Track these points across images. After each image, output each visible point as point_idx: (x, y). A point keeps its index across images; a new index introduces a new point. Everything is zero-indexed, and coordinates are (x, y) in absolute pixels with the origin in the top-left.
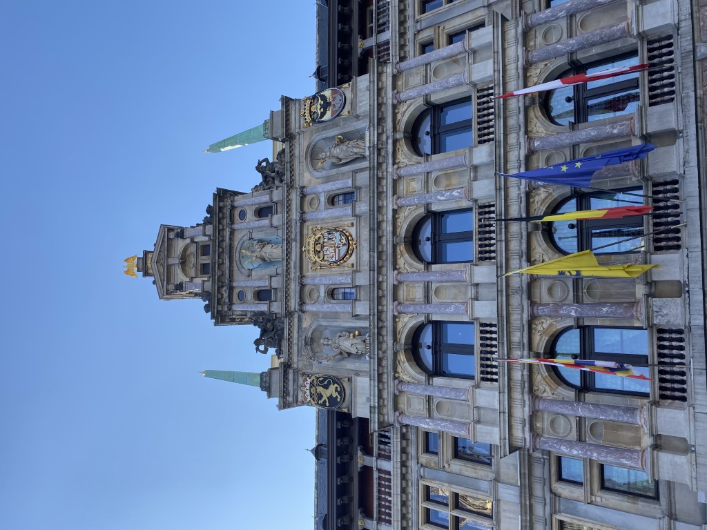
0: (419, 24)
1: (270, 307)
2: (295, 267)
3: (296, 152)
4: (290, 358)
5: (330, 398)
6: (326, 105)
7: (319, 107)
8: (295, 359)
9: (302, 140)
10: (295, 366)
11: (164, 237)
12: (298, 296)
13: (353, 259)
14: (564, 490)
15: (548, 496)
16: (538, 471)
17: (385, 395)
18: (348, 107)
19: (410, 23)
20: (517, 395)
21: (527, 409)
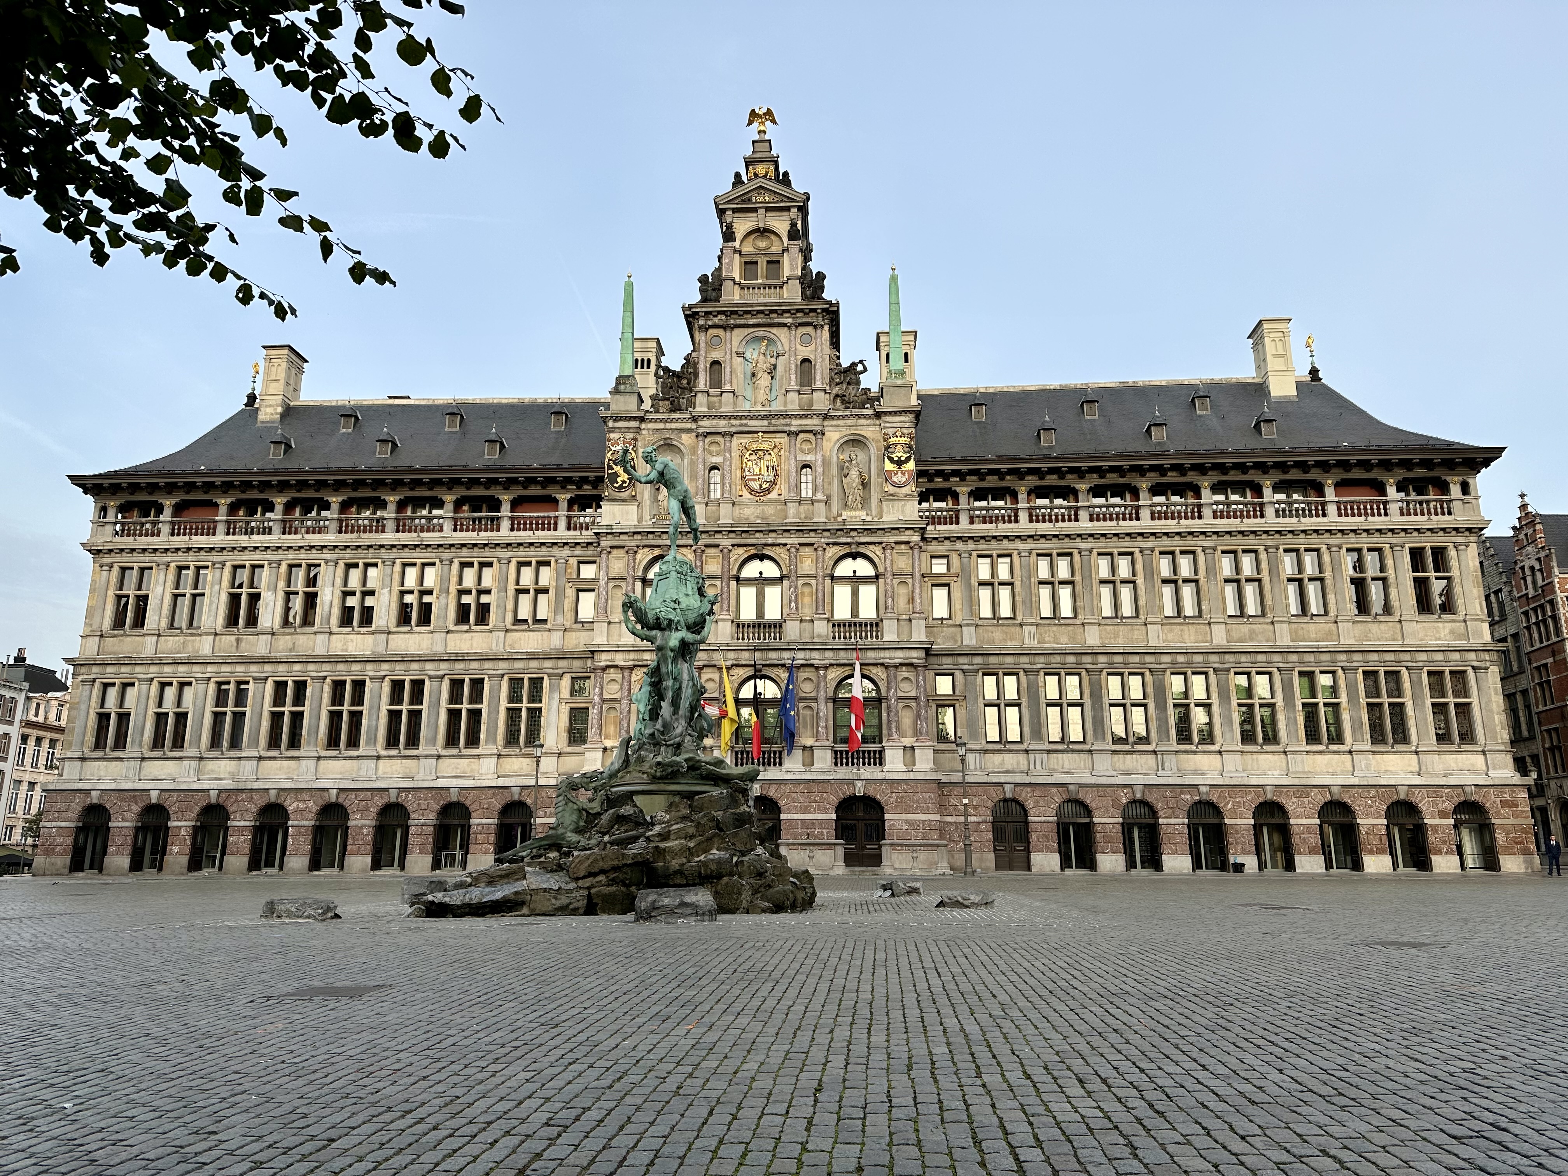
0: (967, 555)
1: (702, 392)
2: (741, 425)
3: (862, 422)
4: (651, 420)
5: (616, 475)
6: (899, 463)
7: (899, 455)
8: (651, 426)
9: (873, 428)
10: (643, 426)
11: (793, 200)
12: (713, 430)
13: (746, 495)
14: (566, 681)
15: (560, 671)
16: (577, 664)
17: (623, 537)
18: (892, 490)
19: (971, 545)
20: (632, 656)
21: (623, 663)
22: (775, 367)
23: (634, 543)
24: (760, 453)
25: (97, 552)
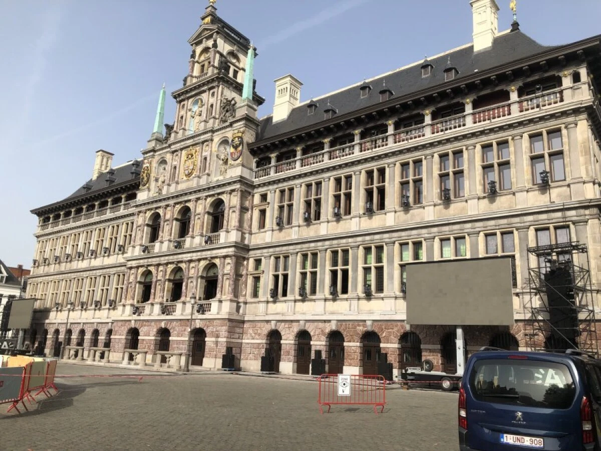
0: (273, 191)
2: (185, 144)
3: (227, 130)
4: (157, 151)
5: (143, 178)
6: (236, 147)
7: (236, 143)
8: (157, 153)
9: (230, 132)
13: (185, 178)
17: (141, 207)
18: (233, 162)
19: (275, 186)
21: (134, 265)
22: (201, 111)
23: (144, 209)
24: (190, 156)
25: (38, 237)
